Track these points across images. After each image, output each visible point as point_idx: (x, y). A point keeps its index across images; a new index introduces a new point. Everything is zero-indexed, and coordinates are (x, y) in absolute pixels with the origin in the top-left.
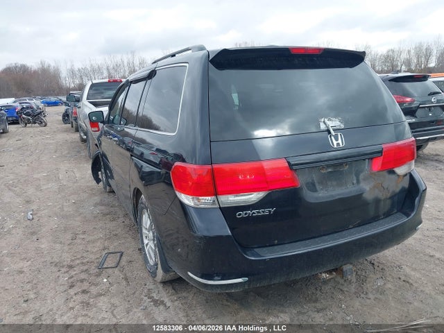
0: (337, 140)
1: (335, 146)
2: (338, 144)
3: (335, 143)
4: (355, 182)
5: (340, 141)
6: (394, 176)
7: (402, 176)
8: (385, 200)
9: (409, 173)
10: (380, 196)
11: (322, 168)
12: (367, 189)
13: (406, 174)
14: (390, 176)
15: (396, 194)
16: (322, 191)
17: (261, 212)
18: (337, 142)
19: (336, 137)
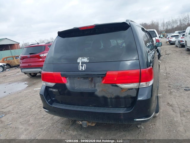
0: (82, 67)
1: (81, 70)
2: (82, 69)
3: (81, 68)
4: (93, 86)
5: (83, 68)
6: (118, 88)
7: (127, 89)
8: (111, 98)
9: (136, 89)
10: (106, 95)
11: (79, 78)
12: (98, 91)
13: (132, 89)
14: (113, 87)
15: (122, 98)
16: (77, 87)
17: (54, 90)
18: (82, 68)
19: (82, 66)
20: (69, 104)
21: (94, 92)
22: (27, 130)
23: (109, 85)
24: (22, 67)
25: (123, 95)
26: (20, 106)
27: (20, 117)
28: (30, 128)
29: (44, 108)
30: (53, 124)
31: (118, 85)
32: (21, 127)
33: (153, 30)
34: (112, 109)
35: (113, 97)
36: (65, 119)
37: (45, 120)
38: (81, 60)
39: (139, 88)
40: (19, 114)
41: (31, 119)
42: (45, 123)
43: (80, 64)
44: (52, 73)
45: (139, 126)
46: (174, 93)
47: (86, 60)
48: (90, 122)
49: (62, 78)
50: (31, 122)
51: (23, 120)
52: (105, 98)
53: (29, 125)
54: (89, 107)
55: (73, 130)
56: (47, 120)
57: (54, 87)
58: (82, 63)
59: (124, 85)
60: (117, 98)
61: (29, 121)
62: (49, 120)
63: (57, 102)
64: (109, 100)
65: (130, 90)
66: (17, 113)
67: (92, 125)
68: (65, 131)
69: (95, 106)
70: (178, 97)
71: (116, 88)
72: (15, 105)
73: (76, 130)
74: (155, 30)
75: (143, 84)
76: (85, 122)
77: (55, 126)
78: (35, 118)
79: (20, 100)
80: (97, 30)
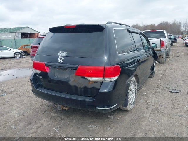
4: (68, 76)
6: (86, 80)
7: (93, 81)
8: (80, 88)
9: (100, 82)
10: (77, 85)
11: (58, 69)
12: (71, 81)
13: (97, 82)
14: (83, 79)
15: (89, 88)
16: (56, 76)
17: (40, 77)
18: (60, 60)
19: (61, 58)
20: (49, 90)
21: (68, 82)
22: (20, 107)
23: (80, 77)
24: (32, 56)
25: (90, 86)
26: (21, 89)
27: (18, 97)
28: (22, 107)
29: (32, 91)
30: (41, 106)
31: (87, 77)
32: (15, 104)
33: (162, 31)
34: (80, 97)
35: (82, 87)
36: (52, 103)
37: (36, 102)
38: (61, 53)
39: (103, 82)
40: (18, 95)
41: (25, 100)
42: (36, 104)
43: (60, 57)
44: (38, 62)
45: (109, 116)
46: (158, 94)
47: (64, 54)
48: (65, 106)
49: (46, 68)
50: (25, 102)
51: (19, 100)
52: (76, 87)
53: (22, 104)
54: (63, 94)
55: (55, 113)
56: (38, 102)
57: (40, 74)
58: (61, 56)
59: (91, 78)
60: (85, 88)
61: (24, 101)
62: (39, 103)
63: (42, 86)
64: (79, 89)
65: (96, 83)
66: (17, 94)
67: (65, 109)
68: (48, 112)
69: (68, 94)
70: (159, 97)
71: (85, 80)
72: (17, 87)
73: (56, 113)
74: (165, 31)
75: (108, 79)
76: (60, 106)
77: (42, 107)
78: (29, 100)
79: (23, 84)
80: (78, 29)
